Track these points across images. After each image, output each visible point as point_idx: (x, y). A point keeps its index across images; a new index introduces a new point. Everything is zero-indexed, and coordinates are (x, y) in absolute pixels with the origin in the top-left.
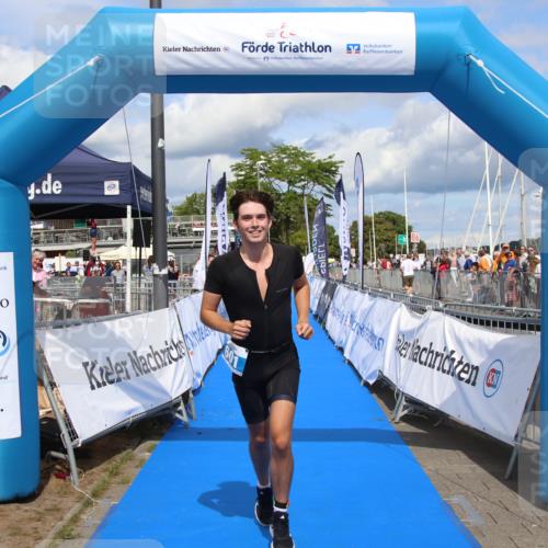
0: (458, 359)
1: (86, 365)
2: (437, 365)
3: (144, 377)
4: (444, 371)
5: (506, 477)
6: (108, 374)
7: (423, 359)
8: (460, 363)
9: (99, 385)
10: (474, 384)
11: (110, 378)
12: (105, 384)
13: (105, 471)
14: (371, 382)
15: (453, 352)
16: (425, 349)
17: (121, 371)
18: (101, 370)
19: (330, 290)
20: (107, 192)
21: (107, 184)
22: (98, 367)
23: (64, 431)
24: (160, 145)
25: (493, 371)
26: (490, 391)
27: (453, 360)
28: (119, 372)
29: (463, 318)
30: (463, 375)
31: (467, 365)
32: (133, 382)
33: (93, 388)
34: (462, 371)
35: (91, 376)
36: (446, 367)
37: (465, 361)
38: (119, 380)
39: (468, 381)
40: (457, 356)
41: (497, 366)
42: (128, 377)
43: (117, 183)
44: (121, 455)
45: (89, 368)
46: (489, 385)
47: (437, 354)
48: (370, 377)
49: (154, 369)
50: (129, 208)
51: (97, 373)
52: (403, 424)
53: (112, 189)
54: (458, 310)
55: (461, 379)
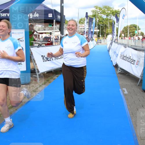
0: (131, 59)
1: (42, 56)
2: (127, 60)
3: (57, 60)
4: (128, 61)
5: (138, 85)
6: (47, 59)
7: (124, 59)
8: (132, 59)
9: (45, 61)
10: (134, 64)
11: (48, 60)
12: (47, 61)
13: (46, 80)
14: (115, 65)
15: (130, 57)
16: (125, 56)
17: (51, 58)
18: (46, 58)
19: (111, 44)
20: (49, 16)
21: (49, 14)
22: (45, 57)
23: (36, 70)
24: (62, 5)
25: (138, 61)
26: (137, 66)
27: (130, 59)
28: (50, 59)
29: (134, 49)
30: (132, 62)
31: (133, 60)
32: (54, 61)
33: (44, 61)
34: (132, 61)
35: (43, 59)
36: (129, 61)
37: (133, 59)
38: (50, 60)
39: (133, 64)
40: (131, 58)
41: (139, 60)
42: (53, 60)
43: (51, 14)
44: (50, 77)
45: (43, 57)
46: (137, 64)
47: (127, 58)
48: (114, 64)
49: (60, 59)
50: (54, 20)
51: (45, 58)
52: (119, 74)
53: (50, 15)
54: (133, 47)
55: (131, 63)
